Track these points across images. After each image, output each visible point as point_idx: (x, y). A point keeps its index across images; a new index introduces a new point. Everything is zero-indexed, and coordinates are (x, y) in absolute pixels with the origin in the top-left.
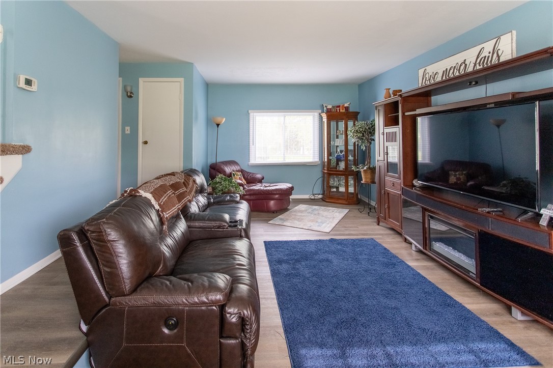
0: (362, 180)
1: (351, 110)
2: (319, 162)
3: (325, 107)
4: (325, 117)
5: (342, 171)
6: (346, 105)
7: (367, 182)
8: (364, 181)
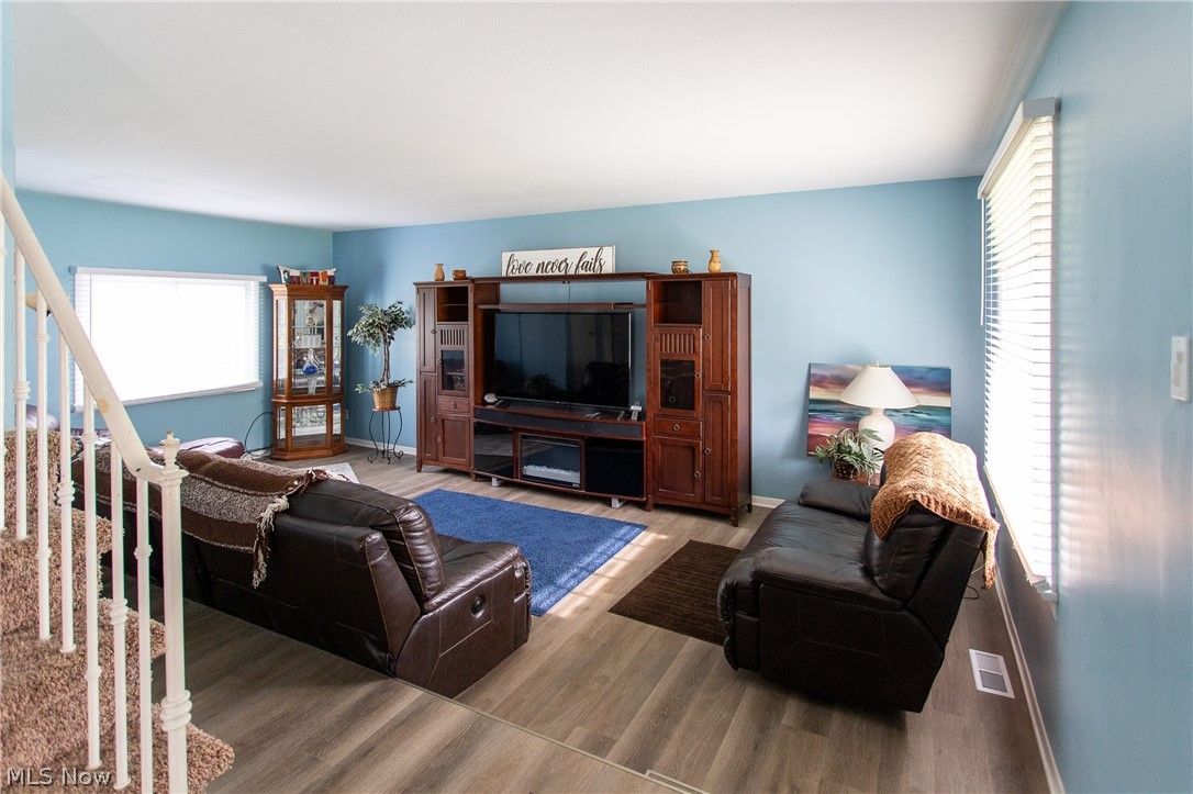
0: (374, 407)
1: (338, 283)
2: (262, 384)
3: (285, 272)
4: (281, 291)
5: (320, 397)
6: (331, 273)
7: (383, 410)
8: (378, 407)
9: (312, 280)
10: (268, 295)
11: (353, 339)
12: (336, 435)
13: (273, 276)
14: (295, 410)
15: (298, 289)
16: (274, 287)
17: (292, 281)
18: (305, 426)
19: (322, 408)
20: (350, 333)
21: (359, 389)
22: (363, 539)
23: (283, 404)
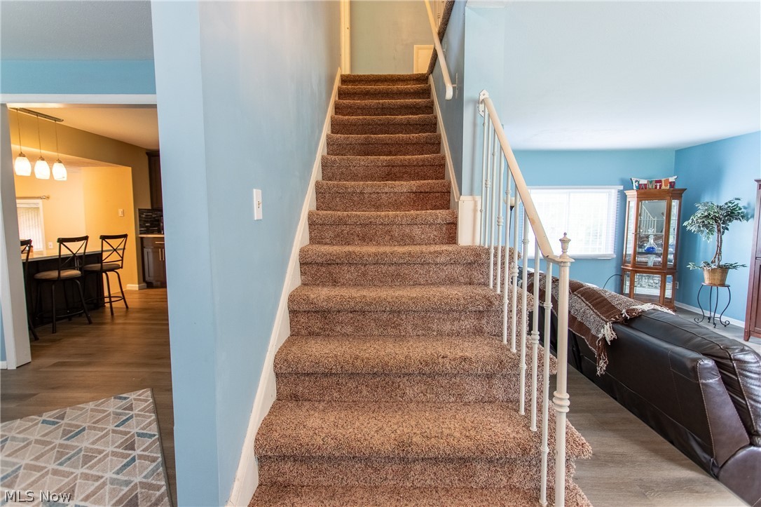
0: (704, 282)
2: (615, 256)
3: (636, 181)
4: (632, 195)
5: (656, 269)
6: (672, 179)
7: (712, 285)
8: (707, 282)
9: (656, 186)
10: (623, 198)
11: (688, 228)
12: (667, 298)
13: (628, 185)
14: (637, 276)
15: (645, 193)
16: (628, 193)
17: (640, 187)
18: (644, 287)
19: (657, 278)
20: (685, 224)
21: (691, 266)
22: (696, 360)
23: (629, 270)
